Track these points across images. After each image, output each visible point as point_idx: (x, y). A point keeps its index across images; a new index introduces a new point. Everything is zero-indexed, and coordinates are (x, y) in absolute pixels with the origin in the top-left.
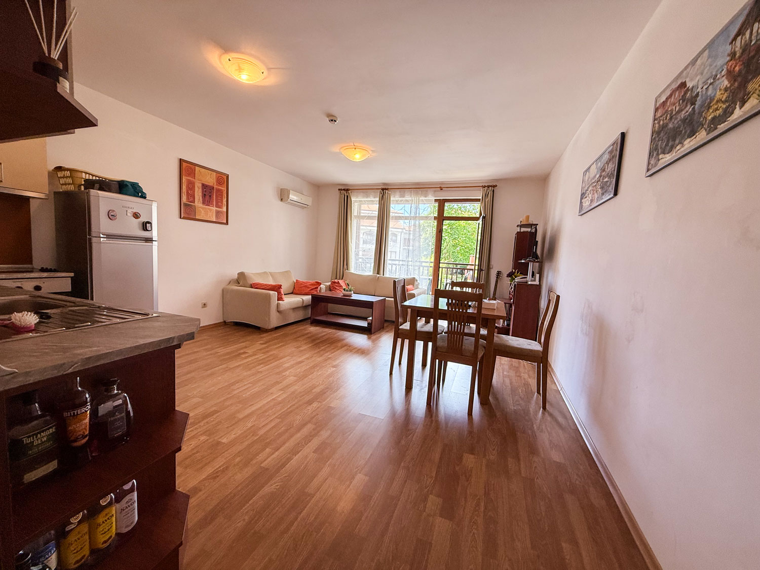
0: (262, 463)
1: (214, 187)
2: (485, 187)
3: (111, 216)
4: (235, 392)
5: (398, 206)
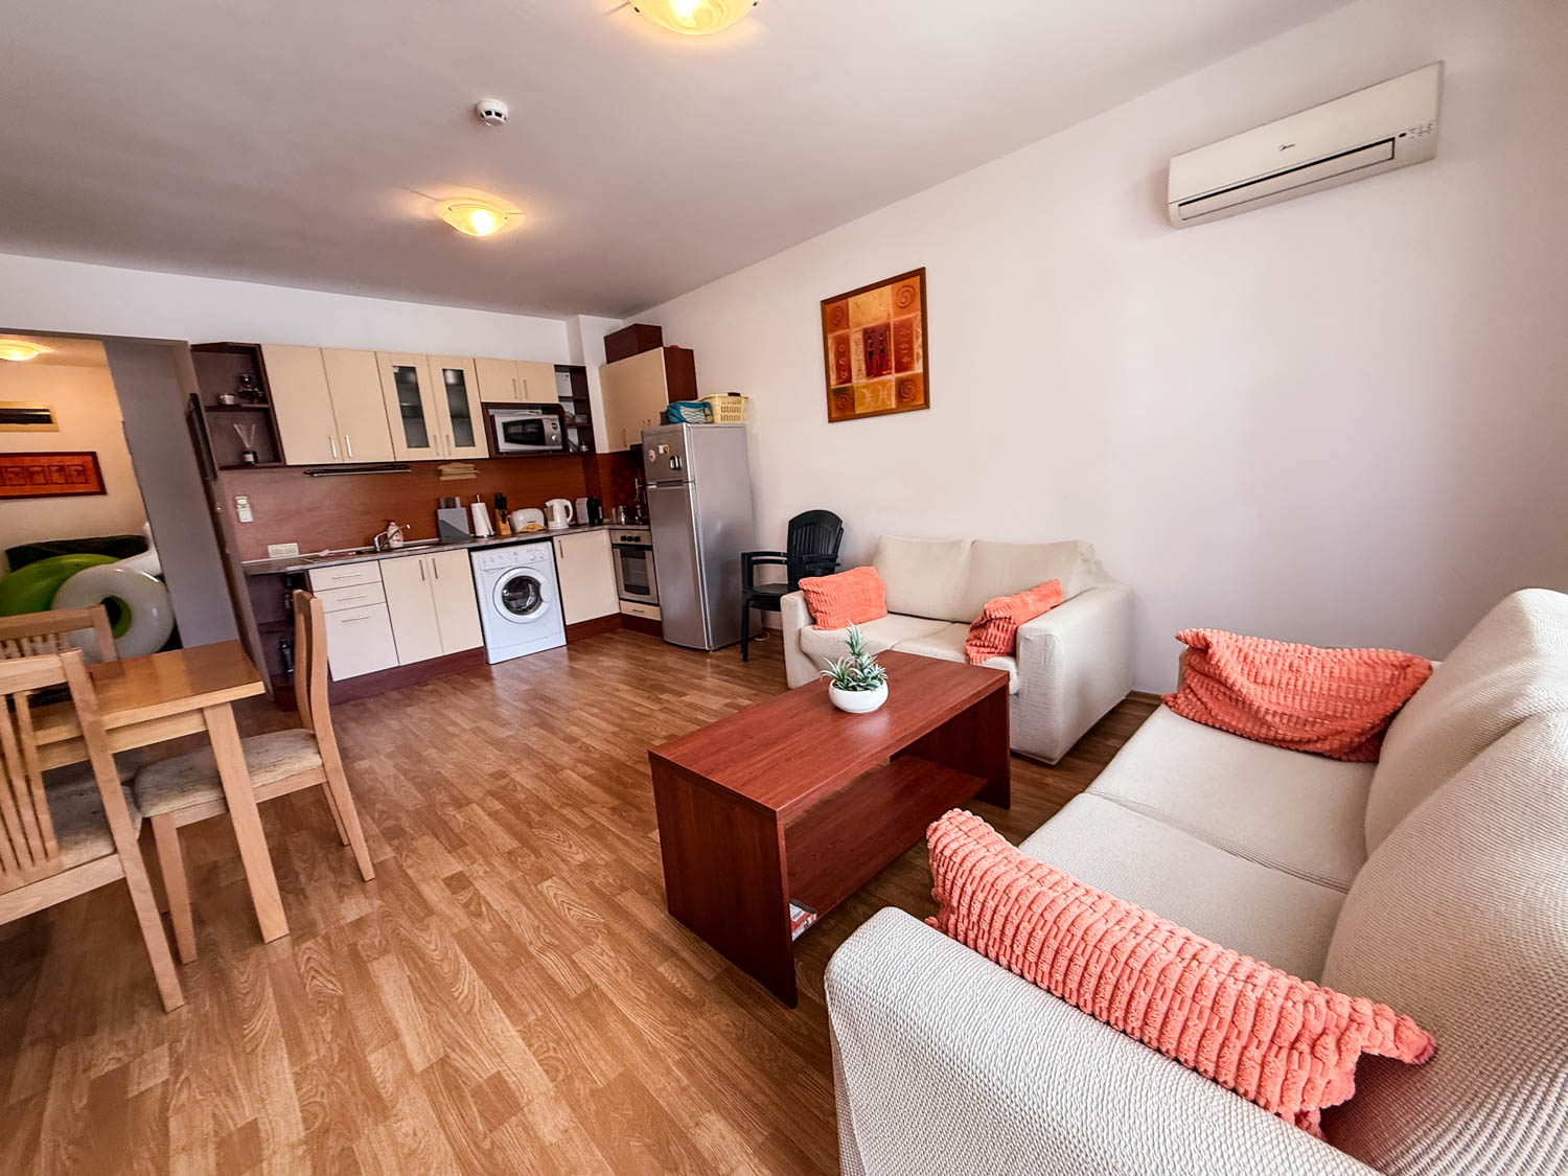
1: (888, 325)
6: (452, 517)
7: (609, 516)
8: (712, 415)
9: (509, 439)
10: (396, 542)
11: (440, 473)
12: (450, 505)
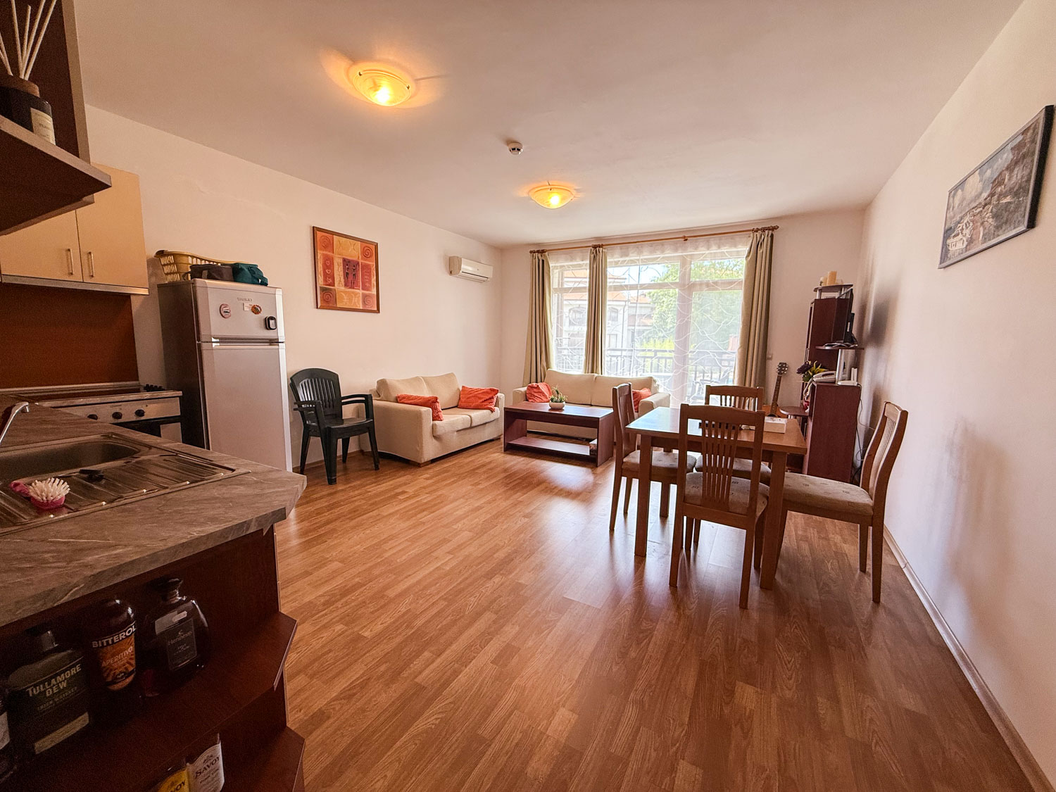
0: (416, 677)
1: (358, 263)
2: (757, 230)
3: (224, 313)
4: (386, 555)
5: (617, 270)
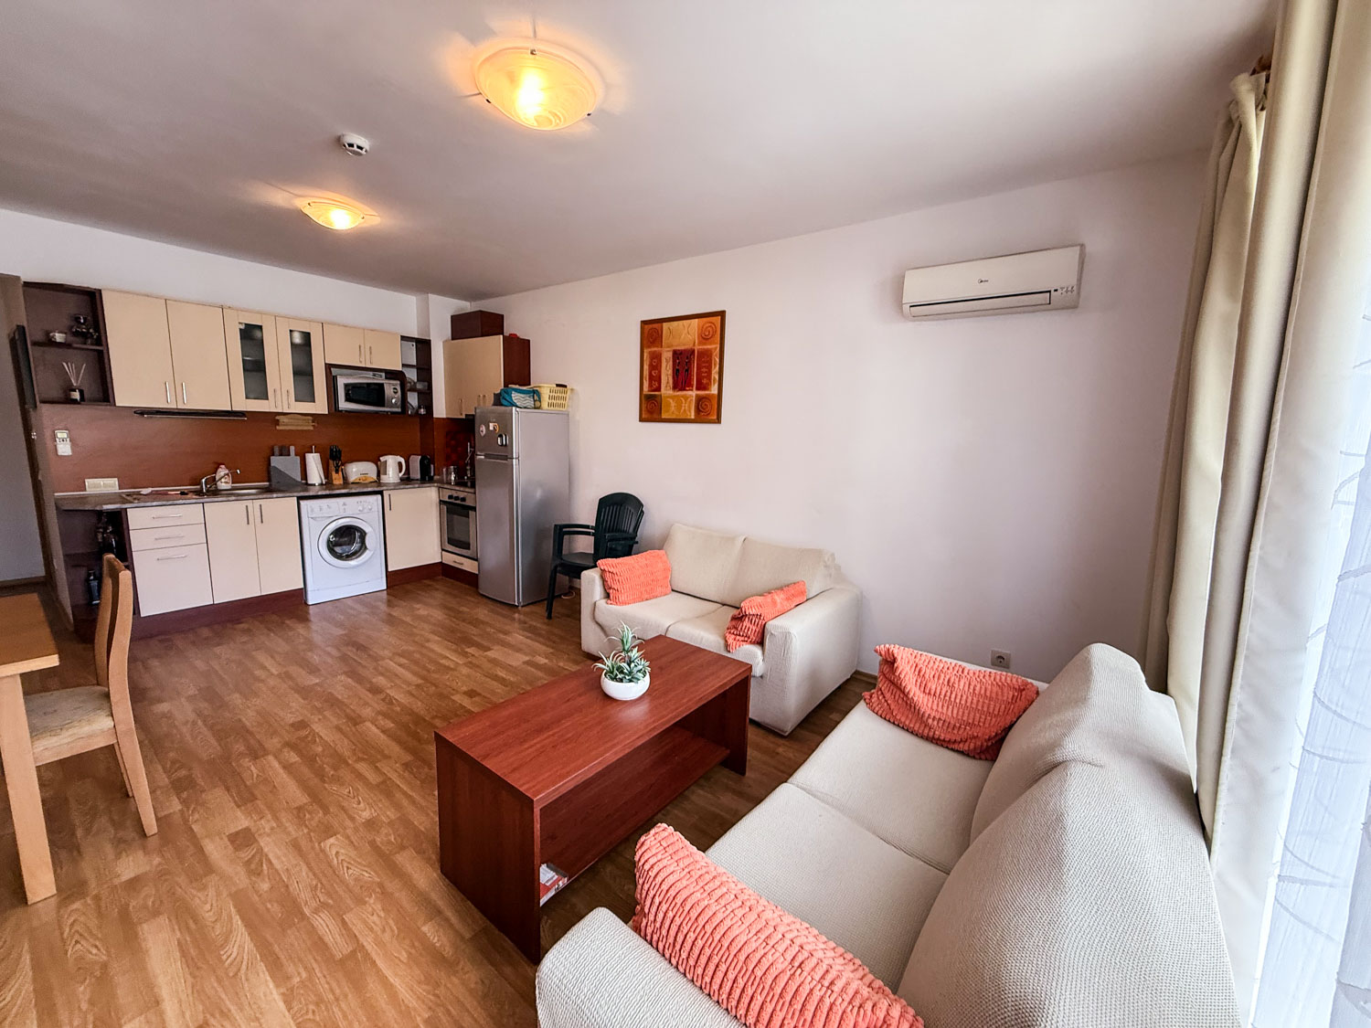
1: (694, 351)
6: (285, 464)
7: (440, 474)
8: (540, 402)
9: (348, 399)
10: (224, 485)
11: (277, 422)
12: (284, 452)
